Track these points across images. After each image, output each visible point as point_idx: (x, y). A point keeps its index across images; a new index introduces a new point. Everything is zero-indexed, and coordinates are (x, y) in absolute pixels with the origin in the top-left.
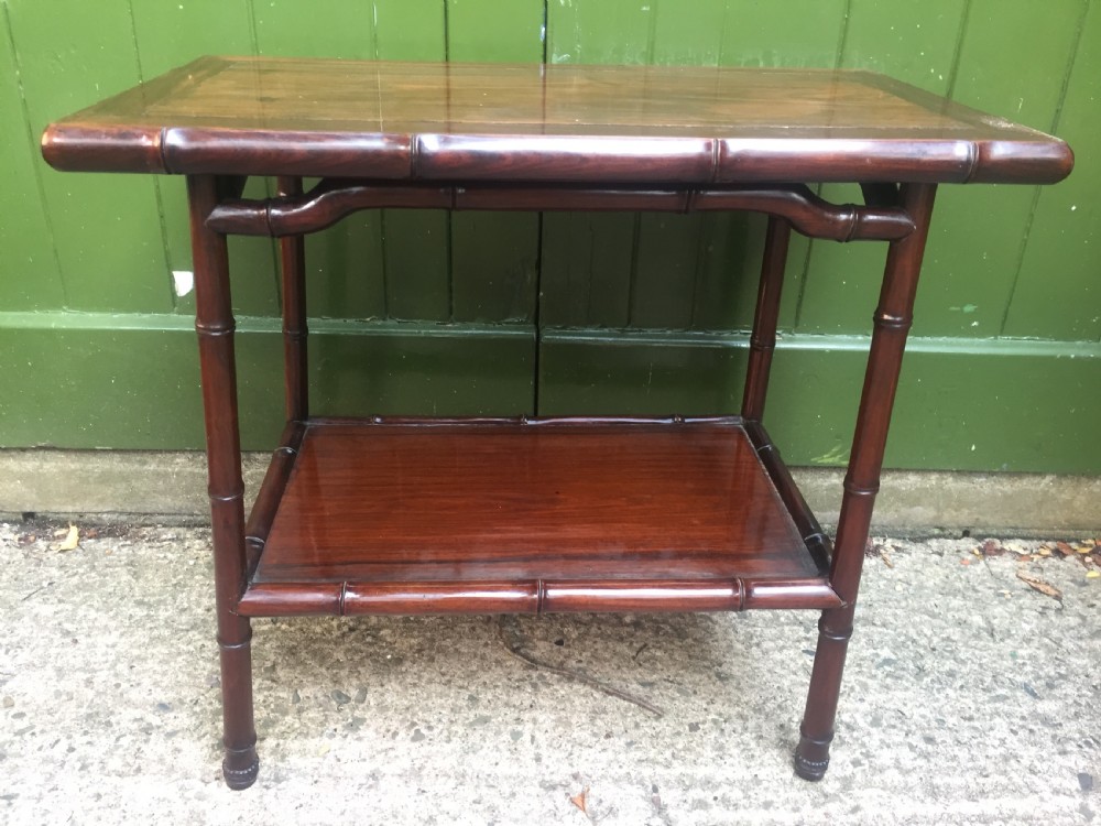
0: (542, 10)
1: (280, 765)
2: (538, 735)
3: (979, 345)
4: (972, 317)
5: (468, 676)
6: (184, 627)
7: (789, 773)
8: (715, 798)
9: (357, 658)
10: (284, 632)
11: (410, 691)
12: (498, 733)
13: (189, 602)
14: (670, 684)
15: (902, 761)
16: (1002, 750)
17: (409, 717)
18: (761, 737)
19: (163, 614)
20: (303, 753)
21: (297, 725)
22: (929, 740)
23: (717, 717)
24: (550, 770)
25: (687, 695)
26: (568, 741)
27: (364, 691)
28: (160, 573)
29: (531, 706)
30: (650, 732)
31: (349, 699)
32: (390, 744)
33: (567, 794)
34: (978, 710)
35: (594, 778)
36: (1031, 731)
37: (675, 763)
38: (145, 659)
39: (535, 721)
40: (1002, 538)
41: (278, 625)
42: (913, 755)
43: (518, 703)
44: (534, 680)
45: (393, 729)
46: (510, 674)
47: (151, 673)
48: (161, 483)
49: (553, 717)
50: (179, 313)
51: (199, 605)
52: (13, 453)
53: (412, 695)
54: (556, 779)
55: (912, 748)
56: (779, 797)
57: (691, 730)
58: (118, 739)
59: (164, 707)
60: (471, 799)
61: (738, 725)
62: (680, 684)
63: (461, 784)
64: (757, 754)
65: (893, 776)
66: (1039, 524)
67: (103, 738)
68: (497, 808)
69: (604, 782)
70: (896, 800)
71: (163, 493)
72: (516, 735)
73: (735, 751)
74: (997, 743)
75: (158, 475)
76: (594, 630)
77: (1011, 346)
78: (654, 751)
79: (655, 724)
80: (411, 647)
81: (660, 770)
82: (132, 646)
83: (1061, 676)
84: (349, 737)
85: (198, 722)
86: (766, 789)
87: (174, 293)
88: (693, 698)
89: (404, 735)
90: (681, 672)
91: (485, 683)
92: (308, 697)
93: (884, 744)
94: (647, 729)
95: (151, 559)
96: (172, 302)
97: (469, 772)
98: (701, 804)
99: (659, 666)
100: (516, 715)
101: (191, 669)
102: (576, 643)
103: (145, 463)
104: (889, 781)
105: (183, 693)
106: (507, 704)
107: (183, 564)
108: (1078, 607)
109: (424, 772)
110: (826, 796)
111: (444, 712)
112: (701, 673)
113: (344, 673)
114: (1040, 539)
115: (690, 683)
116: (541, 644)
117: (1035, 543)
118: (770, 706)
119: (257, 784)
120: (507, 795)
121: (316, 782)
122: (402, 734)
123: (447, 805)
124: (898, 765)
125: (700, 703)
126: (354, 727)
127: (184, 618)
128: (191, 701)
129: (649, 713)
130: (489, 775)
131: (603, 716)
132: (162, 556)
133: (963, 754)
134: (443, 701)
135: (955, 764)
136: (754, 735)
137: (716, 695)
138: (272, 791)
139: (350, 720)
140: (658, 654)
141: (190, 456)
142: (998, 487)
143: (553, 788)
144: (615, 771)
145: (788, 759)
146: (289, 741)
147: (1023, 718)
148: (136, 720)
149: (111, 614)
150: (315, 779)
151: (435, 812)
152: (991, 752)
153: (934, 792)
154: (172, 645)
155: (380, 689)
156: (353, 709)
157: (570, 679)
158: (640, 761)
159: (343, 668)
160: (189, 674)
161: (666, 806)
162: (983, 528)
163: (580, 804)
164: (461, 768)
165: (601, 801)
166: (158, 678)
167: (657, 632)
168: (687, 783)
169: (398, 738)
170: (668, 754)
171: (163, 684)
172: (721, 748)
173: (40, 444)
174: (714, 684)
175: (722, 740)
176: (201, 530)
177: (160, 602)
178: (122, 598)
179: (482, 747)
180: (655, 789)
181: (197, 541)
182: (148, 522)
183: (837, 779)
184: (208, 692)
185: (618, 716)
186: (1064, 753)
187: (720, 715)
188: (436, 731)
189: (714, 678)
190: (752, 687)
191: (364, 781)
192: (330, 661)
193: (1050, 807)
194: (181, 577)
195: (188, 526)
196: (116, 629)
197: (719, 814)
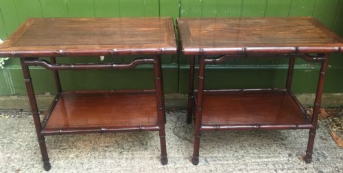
0: (179, 1)
2: (182, 150)
4: (272, 60)
8: (217, 159)
12: (175, 149)
14: (209, 140)
21: (135, 149)
27: (147, 143)
33: (189, 160)
36: (281, 146)
37: (210, 154)
39: (182, 147)
42: (256, 151)
43: (178, 144)
44: (181, 140)
45: (154, 149)
46: (176, 139)
49: (185, 146)
53: (156, 143)
57: (213, 148)
58: (100, 153)
59: (107, 147)
61: (222, 147)
64: (226, 152)
67: (97, 153)
68: (176, 162)
70: (252, 159)
72: (178, 150)
73: (222, 151)
78: (205, 152)
79: (205, 147)
80: (155, 134)
81: (207, 155)
85: (115, 149)
87: (100, 60)
88: (213, 142)
90: (211, 137)
92: (136, 144)
98: (215, 161)
102: (189, 132)
104: (251, 156)
112: (215, 137)
115: (213, 139)
116: (182, 133)
120: (178, 160)
124: (253, 153)
126: (146, 149)
128: (113, 145)
133: (266, 151)
135: (264, 152)
136: (225, 148)
137: (218, 141)
148: (102, 149)
150: (140, 158)
155: (150, 142)
156: (145, 146)
159: (142, 139)
161: (208, 161)
168: (212, 157)
170: (208, 152)
172: (219, 151)
186: (286, 150)
189: (218, 138)
193: (282, 159)
197: (218, 162)
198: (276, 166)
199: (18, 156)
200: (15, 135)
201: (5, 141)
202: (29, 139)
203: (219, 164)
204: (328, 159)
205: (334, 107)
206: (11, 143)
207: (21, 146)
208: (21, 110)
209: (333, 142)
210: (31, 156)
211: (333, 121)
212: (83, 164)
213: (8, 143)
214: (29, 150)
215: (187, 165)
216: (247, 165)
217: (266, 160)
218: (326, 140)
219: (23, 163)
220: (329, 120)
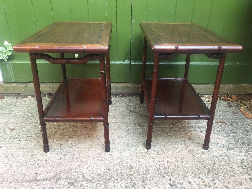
0: (131, 14)
2: (133, 118)
3: (198, 63)
4: (197, 59)
12: (127, 118)
26: (137, 119)
29: (131, 115)
39: (132, 117)
40: (204, 95)
43: (129, 115)
44: (132, 112)
46: (128, 112)
49: (135, 116)
52: (48, 83)
60: (124, 125)
63: (122, 123)
66: (209, 92)
68: (128, 126)
76: (140, 107)
77: (203, 63)
87: (75, 57)
91: (124, 113)
96: (75, 59)
102: (137, 108)
114: (210, 95)
116: (132, 108)
117: (209, 95)
120: (129, 124)
122: (113, 119)
123: (121, 125)
142: (203, 86)
143: (135, 124)
144: (144, 122)
151: (119, 126)
162: (201, 93)
163: (139, 125)
165: (142, 125)
173: (53, 82)
179: (125, 120)
188: (118, 118)
197: (158, 126)
198: (201, 129)
199: (14, 121)
200: (13, 109)
201: (5, 112)
202: (23, 111)
203: (159, 127)
204: (240, 125)
205: (241, 95)
206: (10, 113)
207: (17, 115)
208: (19, 94)
209: (242, 115)
210: (23, 121)
211: (242, 103)
212: (60, 126)
213: (7, 113)
214: (22, 117)
215: (136, 128)
216: (180, 128)
217: (194, 125)
218: (237, 114)
219: (17, 125)
220: (238, 102)
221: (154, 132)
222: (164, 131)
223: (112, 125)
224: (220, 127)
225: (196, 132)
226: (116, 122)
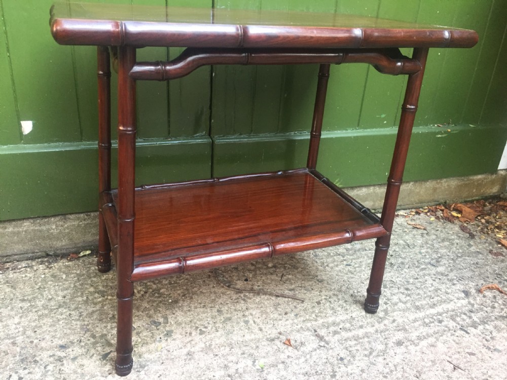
1: (140, 360)
2: (256, 320)
4: (384, 119)
5: (212, 302)
6: (55, 307)
7: (364, 313)
8: (341, 329)
9: (155, 304)
10: (110, 300)
11: (188, 313)
12: (238, 323)
13: (51, 295)
14: (301, 288)
15: (401, 299)
16: (433, 288)
17: (193, 325)
18: (346, 301)
19: (39, 304)
20: (150, 352)
21: (140, 340)
22: (407, 289)
23: (325, 297)
24: (269, 333)
25: (310, 291)
26: (270, 320)
27: (166, 318)
28: (27, 284)
29: (247, 309)
30: (303, 308)
31: (160, 323)
32: (190, 339)
33: (281, 341)
34: (418, 275)
35: (288, 332)
36: (440, 279)
37: (318, 319)
38: (41, 327)
39: (251, 314)
40: (396, 211)
41: (106, 297)
42: (404, 296)
43: (240, 309)
44: (243, 298)
45: (188, 332)
46: (231, 297)
47: (48, 332)
48: (16, 237)
49: (259, 311)
50: (25, 144)
51: (58, 295)
53: (190, 315)
54: (273, 336)
55: (403, 293)
56: (364, 323)
57: (318, 304)
58: (45, 368)
59: (62, 347)
60: (240, 353)
61: (335, 298)
62: (305, 287)
63: (232, 348)
64: (348, 308)
65: (401, 306)
67: (37, 369)
68: (253, 354)
69: (294, 333)
70: (407, 314)
71: (18, 243)
72: (247, 322)
73: (339, 309)
74: (430, 285)
75: (14, 233)
76: (258, 272)
78: (307, 316)
79: (302, 305)
80: (179, 295)
81: (314, 323)
82: (29, 322)
83: (440, 257)
84: (169, 339)
85: (86, 350)
86: (358, 321)
87: (21, 133)
88: (313, 292)
89: (195, 333)
90: (303, 282)
91: (221, 303)
92: (139, 327)
93: (392, 294)
94: (300, 308)
95: (18, 278)
96: (20, 138)
97: (233, 342)
98: (335, 333)
99: (293, 282)
100: (242, 314)
101: (69, 326)
102: (253, 279)
103: (6, 228)
104: (400, 308)
105: (71, 338)
106: (235, 310)
107: (38, 278)
108: (433, 231)
109: (213, 347)
110: (381, 318)
111: (208, 319)
112: (311, 281)
113: (152, 312)
114: (409, 209)
115: (308, 286)
116: (238, 282)
117: (408, 211)
118: (344, 288)
119: (133, 371)
120: (255, 348)
121: (163, 363)
122: (194, 333)
123: (230, 358)
124: (401, 301)
125: (316, 293)
126: (169, 335)
127: (53, 303)
128: (78, 341)
129: (297, 301)
130: (242, 342)
131: (279, 306)
132: (24, 276)
133: (421, 292)
134: (206, 315)
135: (420, 296)
136: (343, 301)
137: (321, 288)
138: (143, 372)
139: (165, 332)
140: (290, 277)
141: (32, 221)
143: (273, 340)
144: (295, 327)
145: (361, 307)
146: (139, 348)
147: (434, 275)
148: (50, 356)
149: (9, 308)
150: (161, 362)
151: (226, 363)
152: (430, 289)
153: (418, 308)
154: (52, 317)
155: (173, 315)
156: (164, 327)
157: (258, 294)
158: (304, 321)
159: (151, 310)
160: (70, 329)
161: (323, 336)
163: (288, 344)
164: (229, 341)
165: (296, 341)
166: (53, 334)
167: (285, 268)
168: (326, 325)
169: (193, 335)
170: (314, 315)
171: (58, 336)
172: (333, 309)
174: (318, 284)
175: (332, 306)
176: (40, 260)
177: (34, 298)
178: (12, 300)
179: (234, 331)
180: (315, 331)
181: (41, 266)
182: (8, 260)
183: (382, 311)
184: (84, 335)
185: (285, 305)
186: (454, 284)
187: (326, 296)
188: (209, 328)
189: (317, 282)
190: (333, 282)
191: (186, 357)
192: (142, 309)
193: (459, 305)
194: (40, 284)
195: (32, 259)
196: (16, 315)
197: (345, 335)
198: (458, 319)
205: (472, 202)
211: (487, 222)
215: (283, 357)
216: (405, 330)
217: (433, 311)
218: (501, 255)
220: (479, 221)
221: (346, 361)
222: (371, 353)
223: (202, 365)
224: (496, 305)
225: (452, 335)
226: (210, 345)
